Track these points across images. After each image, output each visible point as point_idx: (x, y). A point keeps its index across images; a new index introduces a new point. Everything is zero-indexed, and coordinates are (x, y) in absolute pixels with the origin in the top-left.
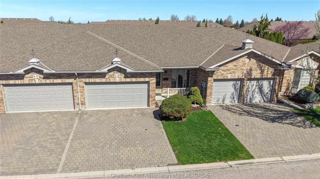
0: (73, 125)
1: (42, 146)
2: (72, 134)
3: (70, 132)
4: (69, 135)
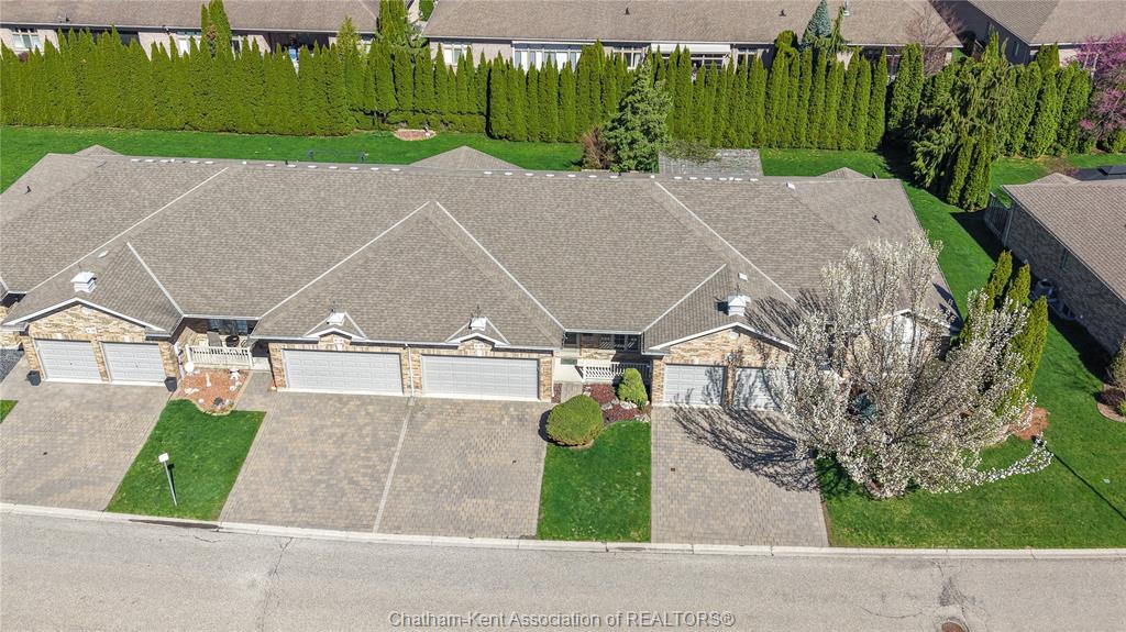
0: (397, 438)
1: (352, 482)
2: (395, 460)
3: (393, 453)
4: (390, 460)
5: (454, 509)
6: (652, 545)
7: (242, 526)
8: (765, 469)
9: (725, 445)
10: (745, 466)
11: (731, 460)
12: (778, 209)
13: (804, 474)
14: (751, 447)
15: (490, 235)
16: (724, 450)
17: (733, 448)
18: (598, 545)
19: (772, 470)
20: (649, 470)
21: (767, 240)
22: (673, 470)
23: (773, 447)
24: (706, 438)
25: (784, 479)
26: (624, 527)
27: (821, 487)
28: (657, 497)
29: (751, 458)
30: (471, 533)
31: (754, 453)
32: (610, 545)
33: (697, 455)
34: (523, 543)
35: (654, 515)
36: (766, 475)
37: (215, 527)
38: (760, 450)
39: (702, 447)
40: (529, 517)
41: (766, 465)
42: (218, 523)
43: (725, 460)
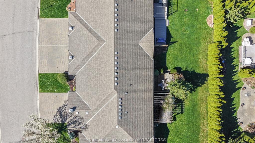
1: (50, 39)
5: (45, 58)
6: (38, 93)
7: (39, 22)
8: (58, 114)
9: (64, 107)
10: (59, 110)
11: (60, 108)
12: (110, 123)
13: (57, 120)
14: (64, 111)
15: (97, 56)
16: (62, 106)
17: (63, 108)
18: (38, 84)
19: (58, 115)
20: (56, 92)
21: (101, 119)
22: (57, 97)
23: (64, 116)
24: (66, 103)
25: (56, 117)
26: (42, 88)
27: (55, 123)
28: (50, 94)
29: (61, 111)
30: (40, 62)
31: (62, 112)
32: (38, 86)
33: (61, 101)
34: (38, 71)
35: (45, 93)
36: (56, 114)
37: (38, 18)
38: (63, 113)
39: (63, 102)
40: (43, 71)
41: (59, 114)
42: (39, 19)
43: (60, 106)
